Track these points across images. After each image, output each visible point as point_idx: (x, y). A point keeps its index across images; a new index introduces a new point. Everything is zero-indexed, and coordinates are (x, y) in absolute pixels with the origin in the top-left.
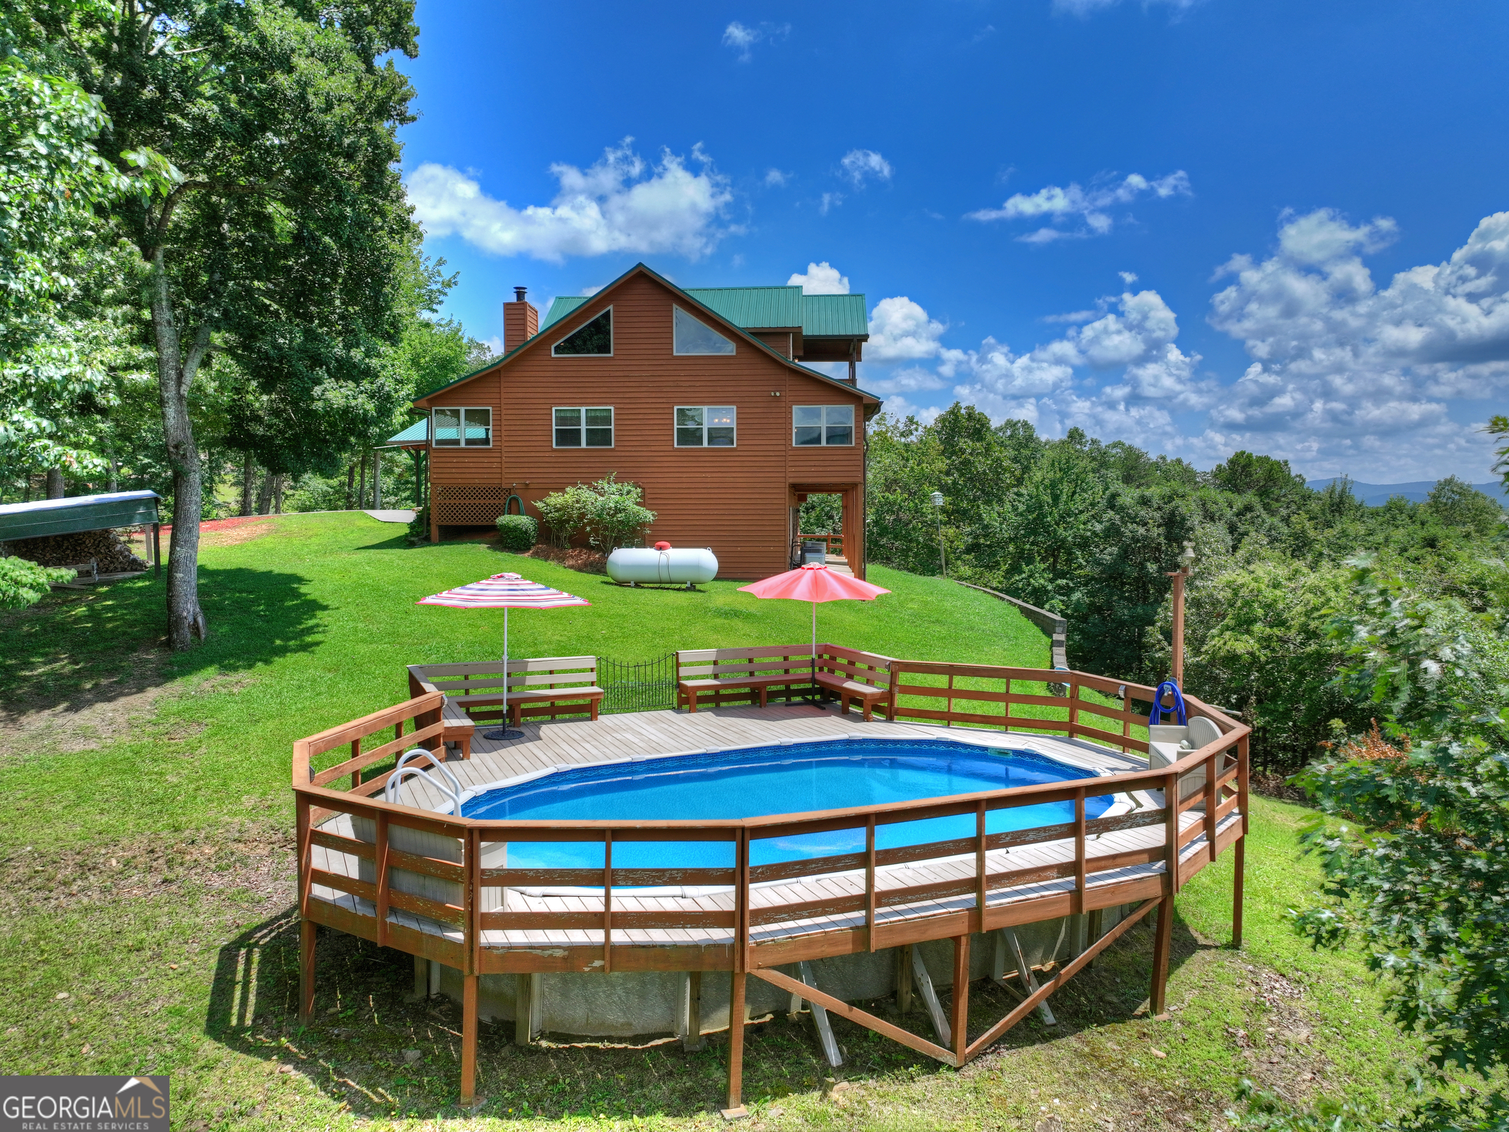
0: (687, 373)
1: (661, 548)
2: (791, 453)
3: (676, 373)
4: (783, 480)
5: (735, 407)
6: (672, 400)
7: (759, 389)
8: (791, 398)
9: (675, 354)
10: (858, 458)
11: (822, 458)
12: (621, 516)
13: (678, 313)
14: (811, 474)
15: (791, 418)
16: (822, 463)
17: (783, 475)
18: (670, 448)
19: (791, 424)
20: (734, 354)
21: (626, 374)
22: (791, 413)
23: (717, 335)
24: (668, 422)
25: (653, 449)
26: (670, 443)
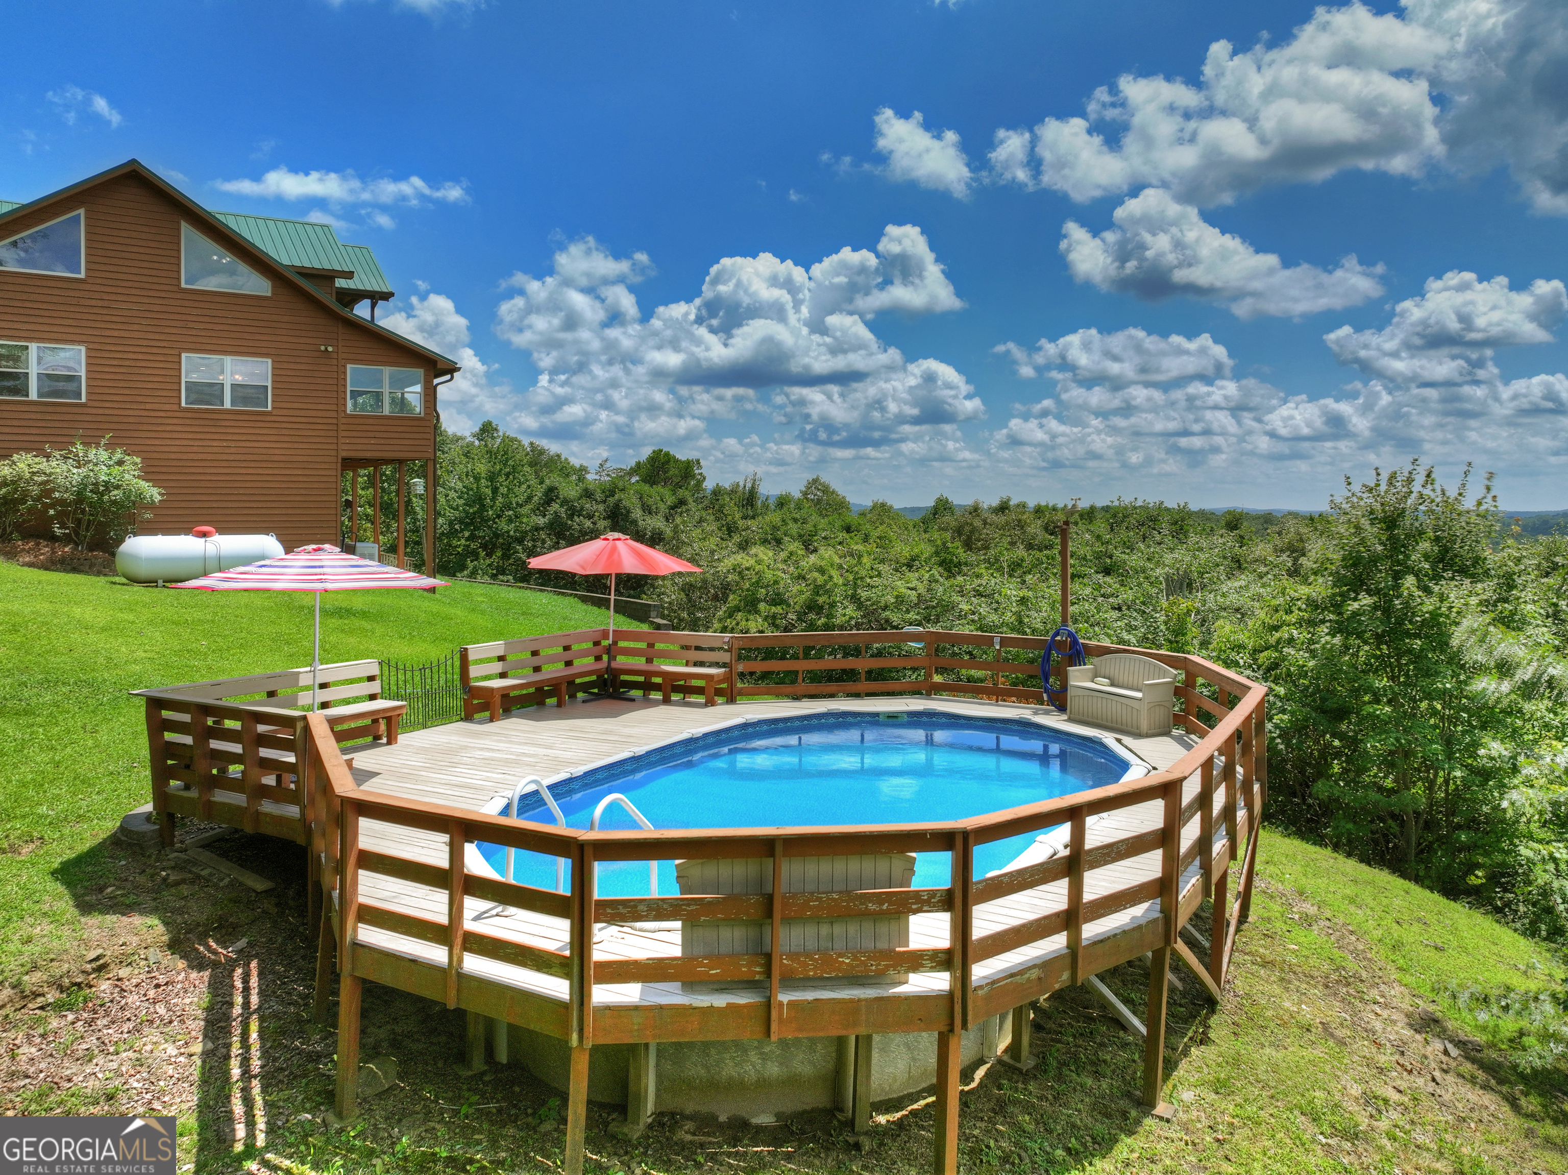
0: (199, 312)
1: (204, 535)
2: (344, 421)
3: (183, 310)
4: (334, 453)
5: (270, 361)
6: (179, 345)
7: (302, 340)
8: (345, 356)
9: (183, 285)
10: (428, 430)
11: (383, 428)
12: (116, 494)
13: (186, 230)
14: (369, 447)
15: (345, 379)
16: (385, 435)
17: (334, 446)
18: (175, 407)
19: (345, 386)
20: (269, 294)
21: (106, 304)
22: (345, 373)
23: (243, 268)
24: (172, 373)
25: (148, 406)
26: (176, 400)
